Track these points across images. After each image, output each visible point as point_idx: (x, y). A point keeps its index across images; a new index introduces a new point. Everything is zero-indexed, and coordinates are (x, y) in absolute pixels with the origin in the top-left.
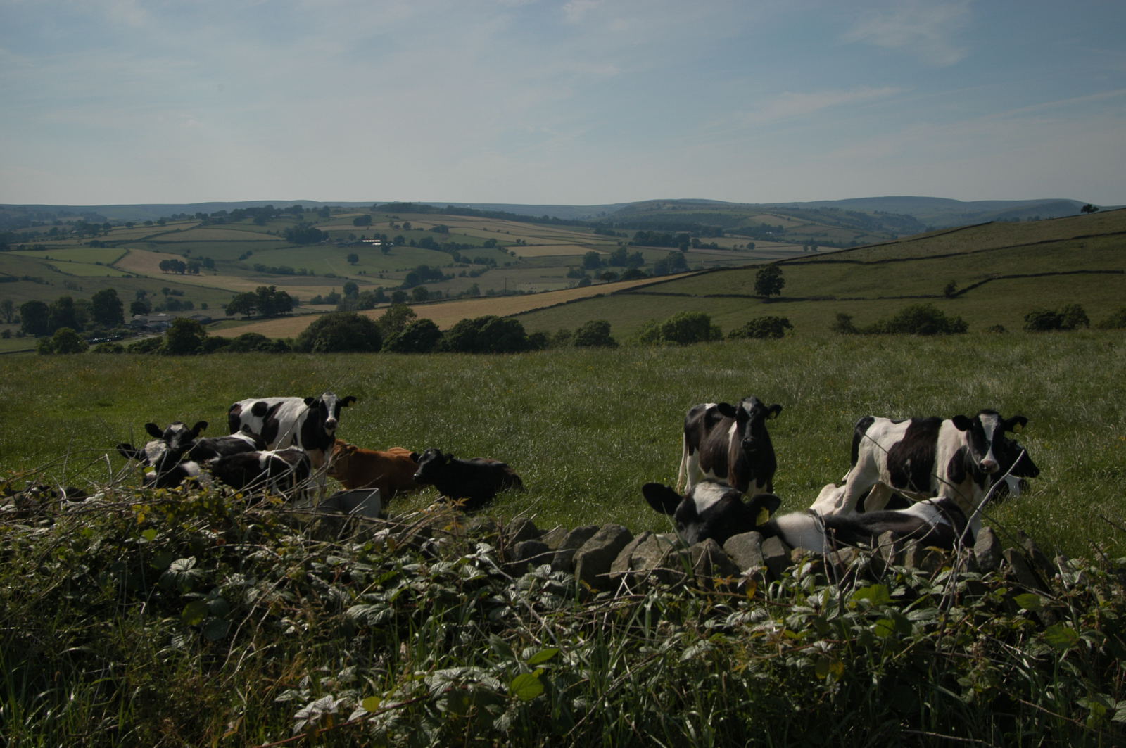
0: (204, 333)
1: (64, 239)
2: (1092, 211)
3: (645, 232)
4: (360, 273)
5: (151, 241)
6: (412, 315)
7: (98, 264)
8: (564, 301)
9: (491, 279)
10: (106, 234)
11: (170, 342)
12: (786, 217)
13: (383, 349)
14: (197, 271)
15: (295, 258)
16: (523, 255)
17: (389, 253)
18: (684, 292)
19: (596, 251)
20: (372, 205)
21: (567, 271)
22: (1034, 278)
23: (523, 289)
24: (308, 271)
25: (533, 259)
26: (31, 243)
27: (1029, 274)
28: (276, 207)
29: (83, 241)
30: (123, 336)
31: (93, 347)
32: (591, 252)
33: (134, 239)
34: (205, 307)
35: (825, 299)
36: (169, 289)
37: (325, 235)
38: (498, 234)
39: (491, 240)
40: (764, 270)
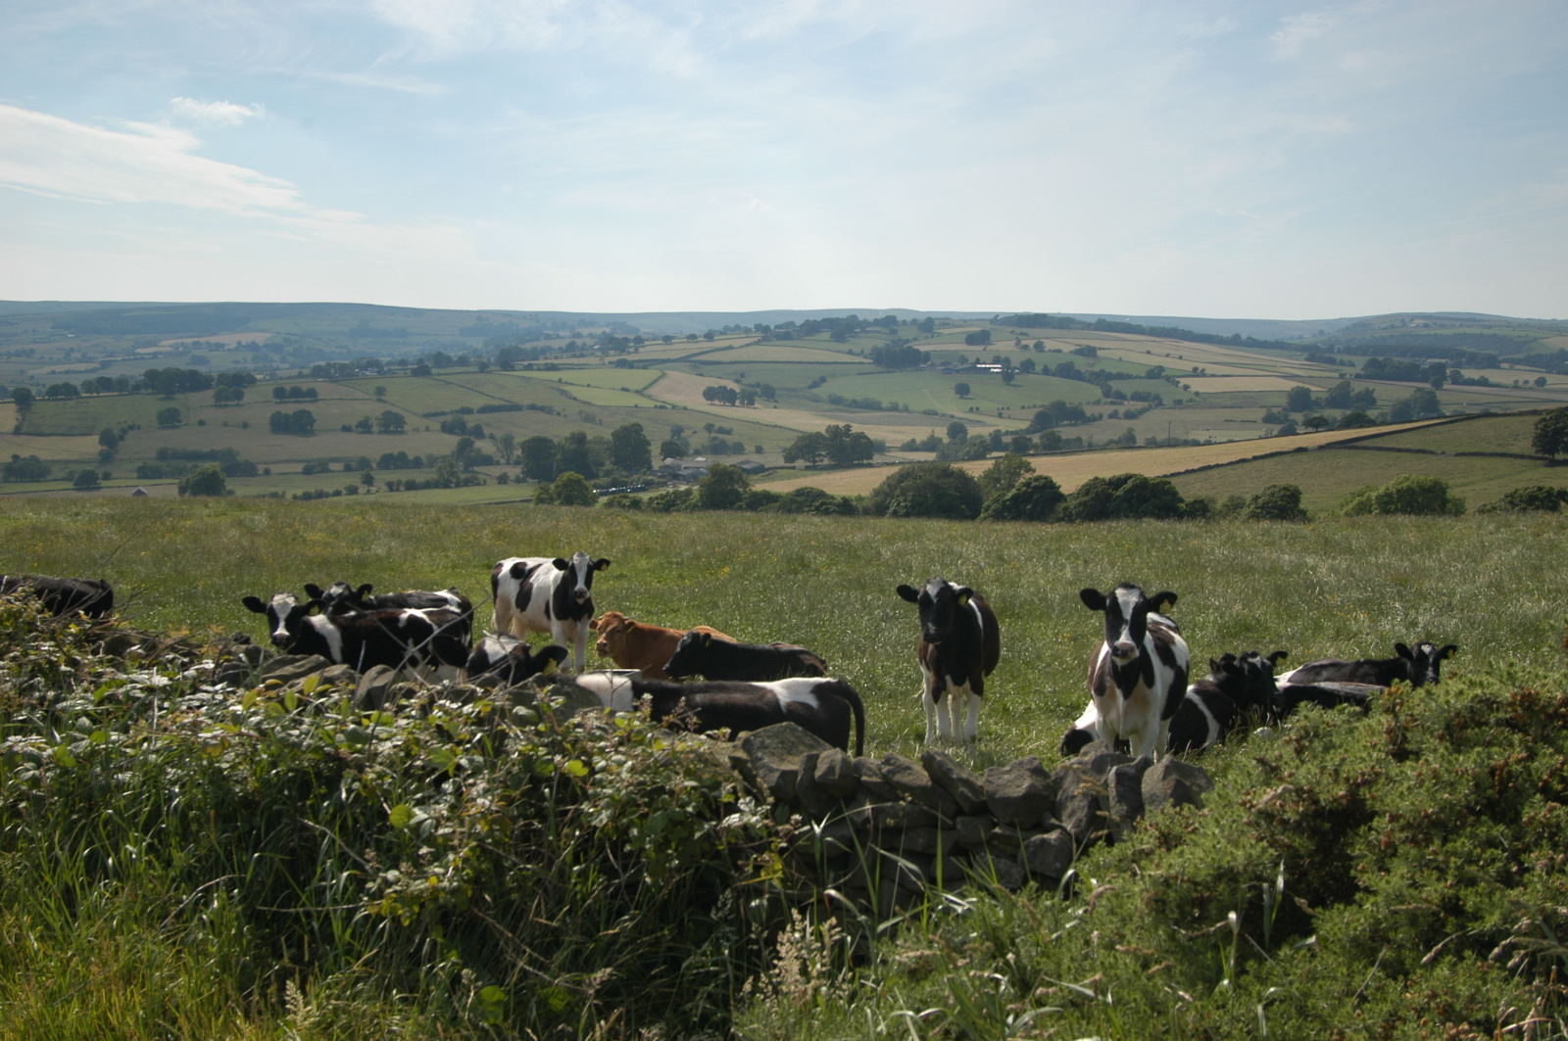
0: (746, 485)
1: (583, 356)
3: (1380, 359)
4: (971, 410)
5: (695, 362)
6: (1029, 469)
7: (623, 389)
8: (1249, 456)
9: (1151, 423)
10: (636, 351)
11: (701, 496)
13: (982, 515)
14: (751, 403)
15: (887, 387)
16: (1201, 390)
17: (1013, 382)
18: (1427, 448)
19: (1307, 386)
20: (992, 316)
21: (1262, 413)
23: (1197, 438)
24: (901, 407)
25: (1216, 395)
26: (542, 362)
28: (861, 318)
29: (607, 360)
30: (648, 486)
31: (604, 500)
32: (1298, 387)
33: (672, 358)
34: (759, 450)
36: (713, 426)
37: (927, 357)
38: (1168, 359)
39: (1157, 367)
40: (1548, 417)
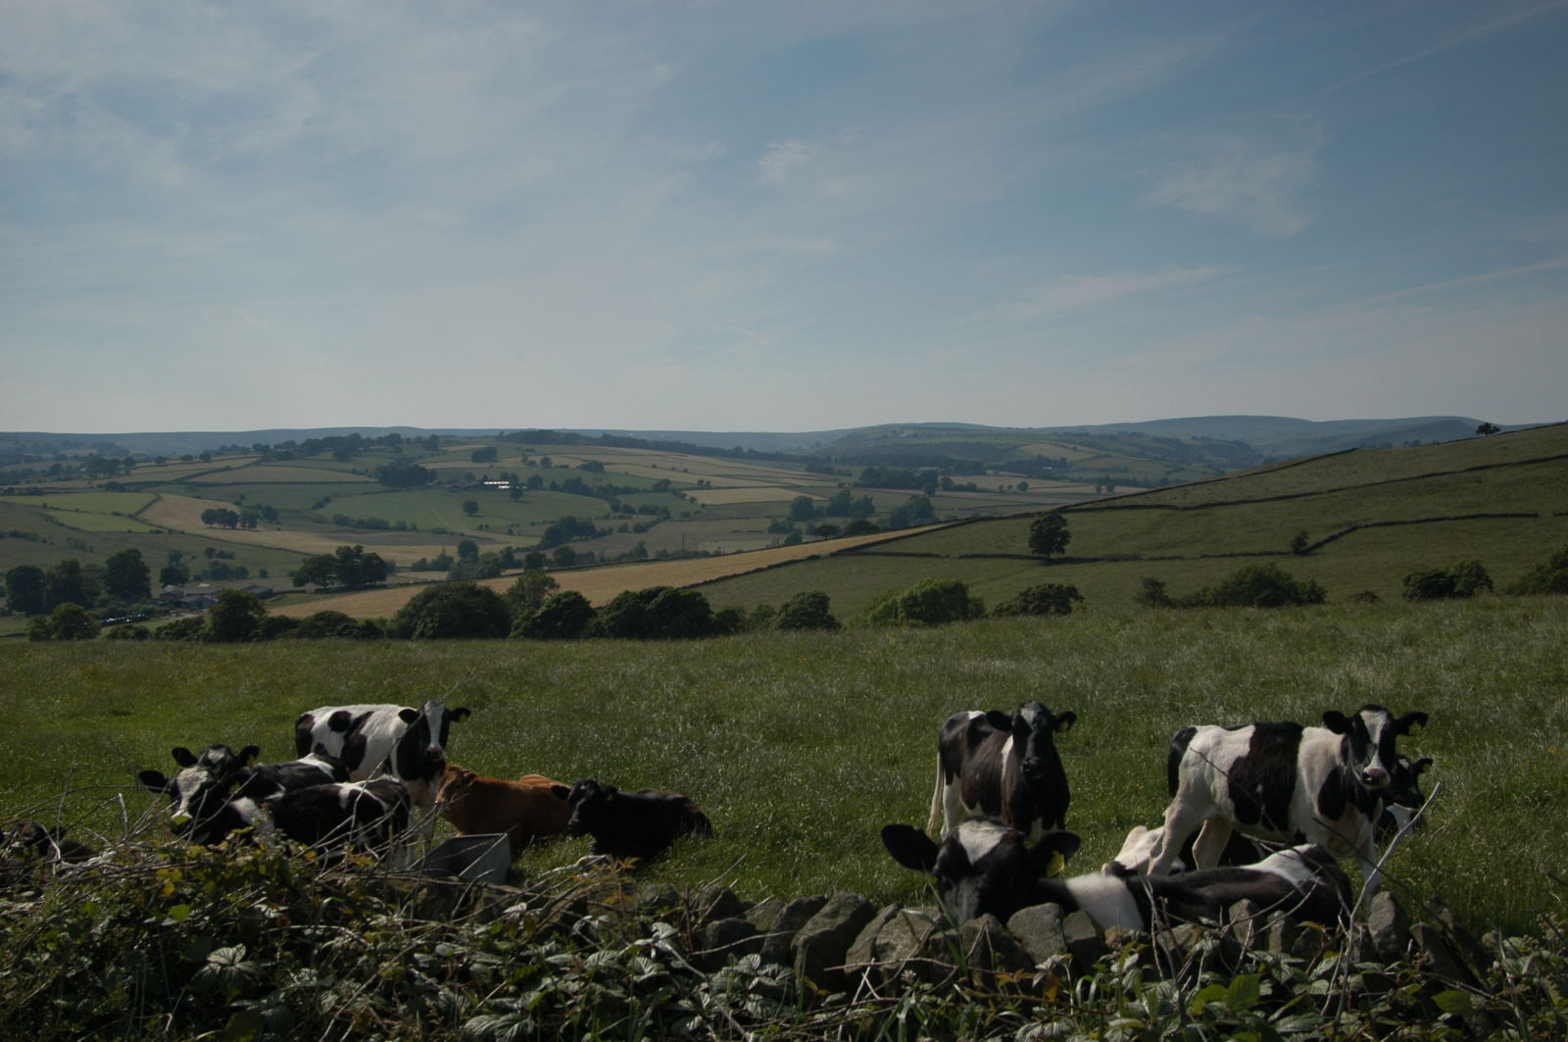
0: (262, 611)
1: (69, 479)
2: (1492, 432)
3: (876, 468)
4: (481, 527)
5: (190, 483)
6: (553, 585)
7: (116, 514)
8: (764, 565)
9: (663, 535)
10: (127, 473)
11: (215, 624)
12: (1071, 446)
13: (512, 634)
14: (253, 525)
15: (392, 506)
16: (708, 502)
17: (521, 499)
18: (933, 552)
19: (809, 496)
20: (497, 433)
21: (768, 523)
22: (1416, 525)
23: (707, 549)
24: (409, 525)
25: (722, 506)
26: (23, 486)
27: (1408, 519)
28: (364, 437)
29: (96, 483)
30: (149, 615)
31: (106, 631)
32: (800, 497)
33: (166, 480)
34: (264, 574)
35: (1126, 558)
36: (213, 550)
37: (433, 475)
38: (672, 473)
39: (663, 480)
40: (1042, 519)
